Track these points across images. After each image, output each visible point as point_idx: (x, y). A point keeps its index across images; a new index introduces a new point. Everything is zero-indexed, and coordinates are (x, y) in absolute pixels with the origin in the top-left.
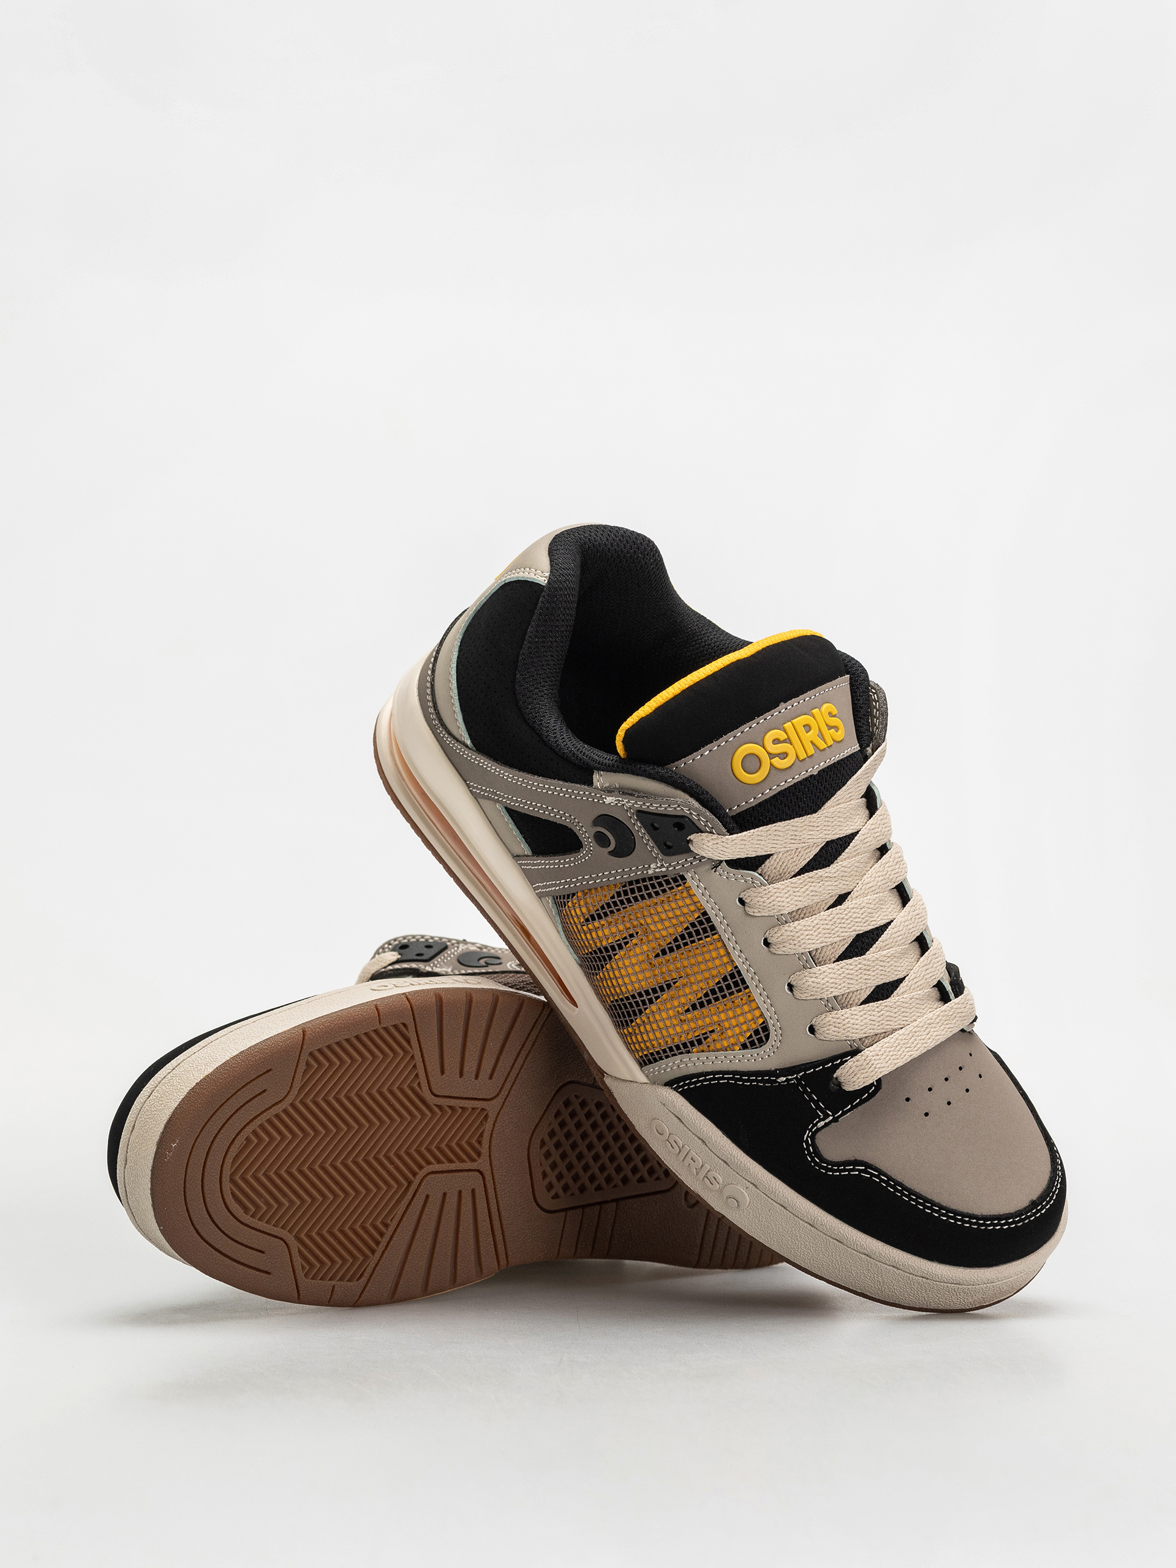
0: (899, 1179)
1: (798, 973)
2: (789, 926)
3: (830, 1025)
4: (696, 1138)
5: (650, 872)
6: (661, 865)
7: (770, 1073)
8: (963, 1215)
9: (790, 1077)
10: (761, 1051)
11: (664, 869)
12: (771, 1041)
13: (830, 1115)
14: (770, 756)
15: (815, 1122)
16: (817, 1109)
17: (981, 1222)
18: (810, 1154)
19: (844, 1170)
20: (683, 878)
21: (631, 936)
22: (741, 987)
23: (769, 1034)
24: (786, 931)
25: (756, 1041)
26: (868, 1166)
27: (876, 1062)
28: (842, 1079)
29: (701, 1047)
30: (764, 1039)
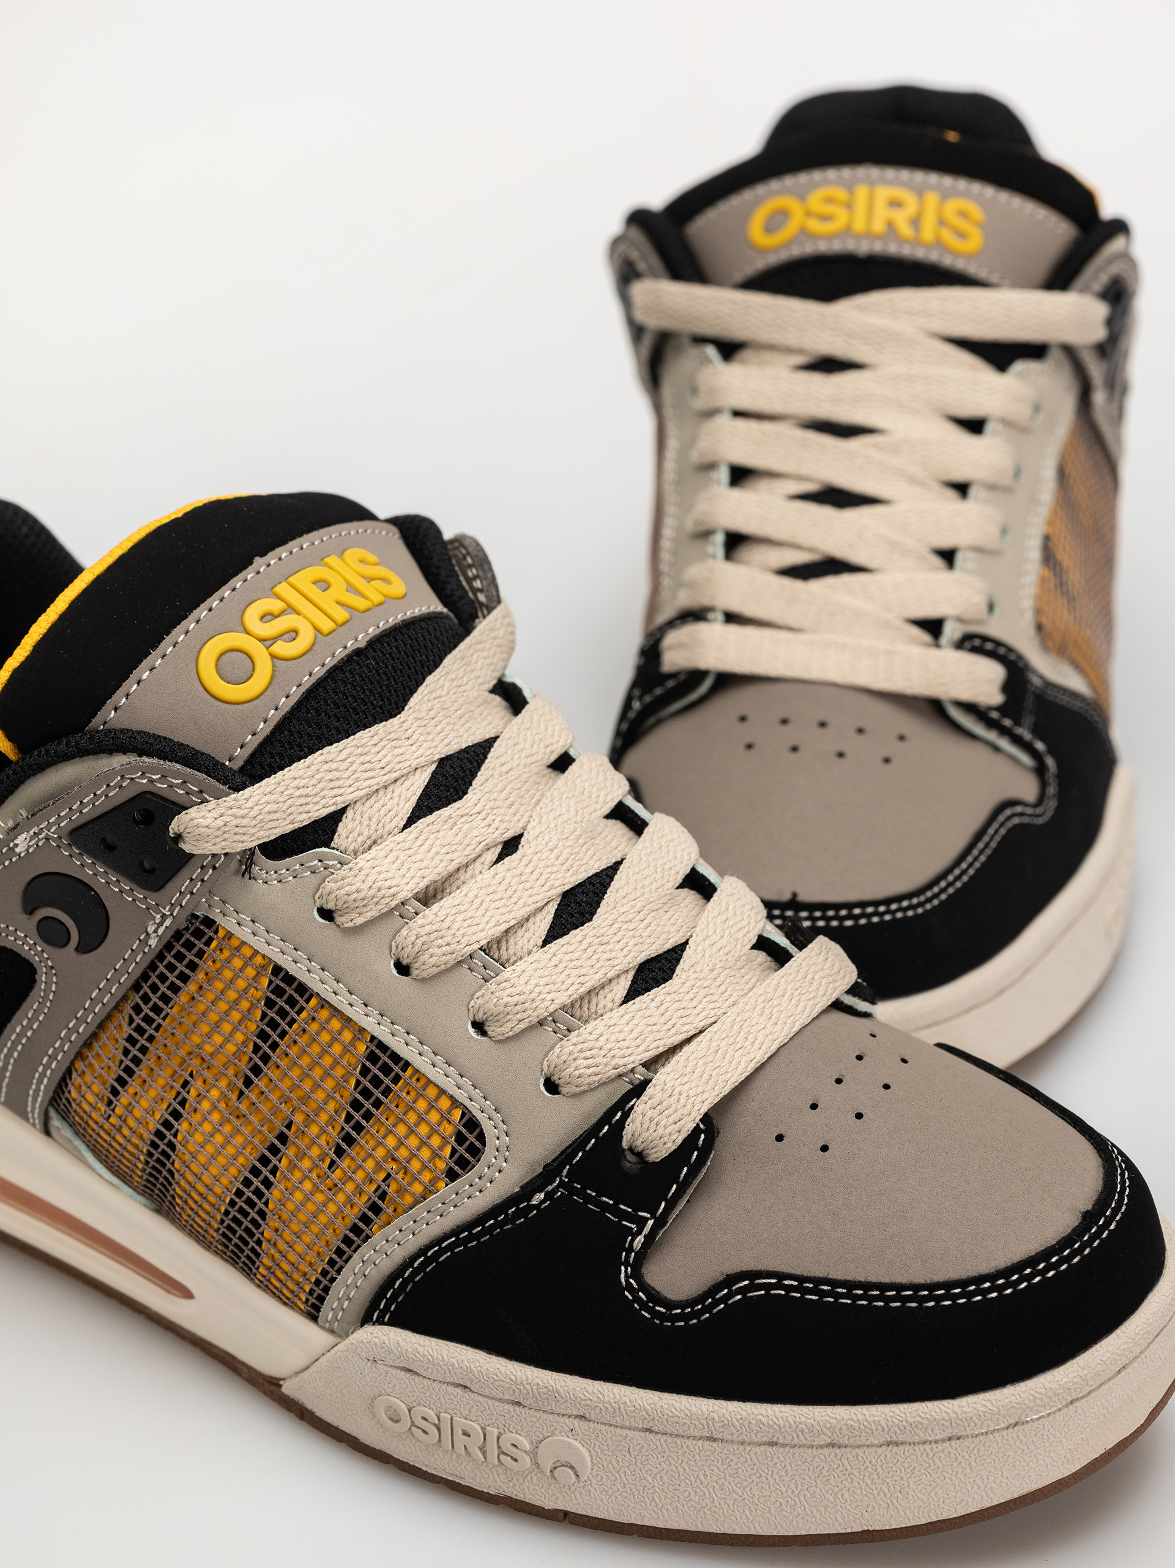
0: (819, 1273)
1: (479, 994)
2: (424, 917)
3: (575, 1059)
4: (450, 1389)
5: (153, 942)
6: (162, 917)
7: (512, 1200)
8: (963, 1283)
9: (550, 1188)
10: (481, 1167)
11: (168, 922)
12: (491, 1142)
13: (647, 1219)
14: (266, 643)
15: (627, 1245)
16: (621, 1220)
17: (1001, 1281)
18: (644, 1306)
19: (716, 1303)
20: (209, 922)
21: (185, 1084)
22: (397, 1069)
23: (482, 1130)
24: (422, 926)
25: (467, 1155)
26: (752, 1275)
27: (686, 1087)
28: (639, 1145)
29: (383, 1217)
30: (477, 1144)
